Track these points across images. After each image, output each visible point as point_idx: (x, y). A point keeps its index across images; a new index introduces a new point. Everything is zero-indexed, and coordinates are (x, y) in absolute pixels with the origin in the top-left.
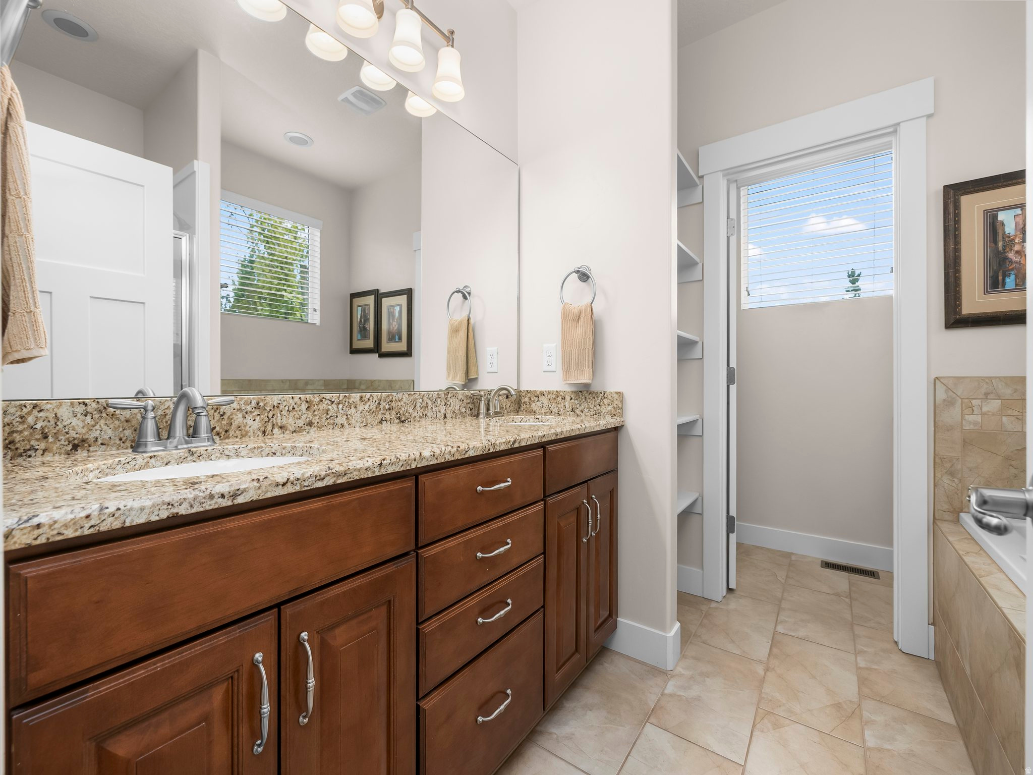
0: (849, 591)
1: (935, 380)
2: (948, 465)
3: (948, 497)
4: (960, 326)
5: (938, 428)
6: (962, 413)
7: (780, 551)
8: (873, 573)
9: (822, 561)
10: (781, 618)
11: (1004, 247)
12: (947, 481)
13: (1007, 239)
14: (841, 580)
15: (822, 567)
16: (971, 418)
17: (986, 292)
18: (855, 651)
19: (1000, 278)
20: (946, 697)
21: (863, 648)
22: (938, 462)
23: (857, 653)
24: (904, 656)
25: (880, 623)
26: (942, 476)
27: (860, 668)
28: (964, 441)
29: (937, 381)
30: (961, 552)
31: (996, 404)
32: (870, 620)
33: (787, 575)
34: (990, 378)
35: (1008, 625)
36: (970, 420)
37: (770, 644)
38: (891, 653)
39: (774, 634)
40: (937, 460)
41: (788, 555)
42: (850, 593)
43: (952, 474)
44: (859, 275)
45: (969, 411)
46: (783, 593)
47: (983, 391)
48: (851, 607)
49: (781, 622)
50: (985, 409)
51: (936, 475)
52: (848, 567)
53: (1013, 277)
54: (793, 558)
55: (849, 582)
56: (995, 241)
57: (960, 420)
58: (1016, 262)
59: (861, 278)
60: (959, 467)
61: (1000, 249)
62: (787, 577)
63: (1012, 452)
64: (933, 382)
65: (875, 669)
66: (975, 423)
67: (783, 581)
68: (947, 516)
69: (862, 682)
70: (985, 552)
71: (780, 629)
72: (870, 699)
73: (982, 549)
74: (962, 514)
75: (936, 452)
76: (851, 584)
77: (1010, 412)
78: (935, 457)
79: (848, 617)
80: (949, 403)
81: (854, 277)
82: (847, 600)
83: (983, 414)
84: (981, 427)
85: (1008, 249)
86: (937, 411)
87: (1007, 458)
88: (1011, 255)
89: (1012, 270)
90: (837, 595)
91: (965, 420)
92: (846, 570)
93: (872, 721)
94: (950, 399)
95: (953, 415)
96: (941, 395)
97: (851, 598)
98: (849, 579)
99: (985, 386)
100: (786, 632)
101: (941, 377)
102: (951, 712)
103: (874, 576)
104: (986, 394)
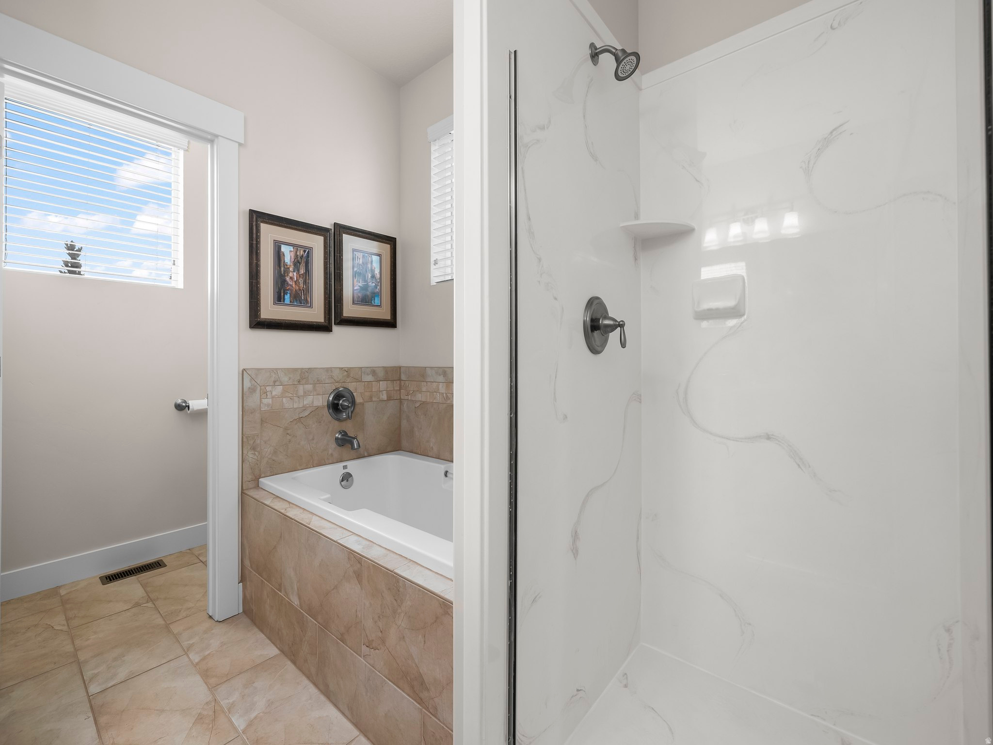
0: (146, 594)
1: (243, 371)
2: (251, 442)
3: (251, 469)
4: (259, 327)
5: (244, 411)
6: (261, 398)
7: (39, 593)
8: (158, 562)
9: (100, 578)
10: (88, 674)
11: (284, 273)
12: (251, 456)
13: (286, 266)
14: (131, 587)
15: (103, 584)
16: (265, 401)
17: (275, 303)
18: (184, 650)
19: (282, 294)
20: (264, 636)
21: (189, 642)
22: (246, 442)
23: (186, 652)
24: (221, 625)
25: (189, 608)
26: (248, 452)
27: (197, 664)
28: (262, 420)
29: (244, 372)
30: (283, 511)
31: (279, 390)
32: (180, 611)
33: (66, 618)
34: (277, 369)
35: (347, 551)
36: (265, 403)
37: (92, 719)
38: (212, 630)
39: (90, 701)
40: (245, 440)
41: (54, 592)
42: (148, 596)
43: (254, 449)
44: (80, 250)
45: (264, 396)
46: (73, 643)
47: (273, 379)
48: (156, 609)
49: (90, 680)
50: (274, 393)
51: (244, 452)
52: (131, 570)
53: (289, 295)
54: (63, 592)
55: (141, 584)
56: (280, 267)
57: (259, 403)
58: (290, 285)
59: (82, 253)
60: (259, 442)
61: (282, 273)
62: (67, 620)
63: (288, 423)
64: (241, 373)
65: (209, 654)
66: (268, 405)
67: (65, 628)
68: (251, 485)
69: (206, 675)
70: (293, 504)
71: (94, 689)
72: (219, 686)
73: (289, 503)
74: (260, 480)
75: (244, 432)
76: (144, 586)
77: (287, 394)
78: (243, 437)
79: (160, 621)
80: (252, 390)
81: (73, 250)
82: (150, 605)
83: (273, 398)
84: (272, 407)
85: (286, 274)
86: (245, 398)
87: (286, 429)
88: (288, 279)
89: (288, 290)
90: (137, 605)
91: (262, 403)
92: (131, 574)
93: (232, 704)
94: (253, 387)
95: (253, 401)
96: (247, 384)
97: (152, 601)
98: (139, 582)
99: (274, 376)
100: (104, 687)
101: (248, 369)
102: (272, 645)
103: (161, 566)
104: (275, 382)
